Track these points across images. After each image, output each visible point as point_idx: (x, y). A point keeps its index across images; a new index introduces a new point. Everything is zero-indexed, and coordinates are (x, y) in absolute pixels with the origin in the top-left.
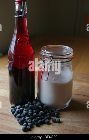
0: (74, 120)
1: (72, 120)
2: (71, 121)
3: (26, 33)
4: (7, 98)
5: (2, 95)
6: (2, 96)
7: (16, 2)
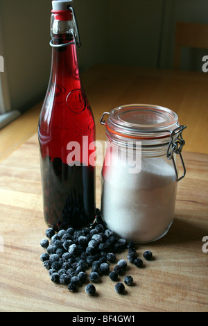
0: (180, 261)
1: (177, 261)
2: (174, 264)
3: (76, 74)
4: (39, 212)
5: (27, 207)
6: (29, 210)
7: (52, 15)
